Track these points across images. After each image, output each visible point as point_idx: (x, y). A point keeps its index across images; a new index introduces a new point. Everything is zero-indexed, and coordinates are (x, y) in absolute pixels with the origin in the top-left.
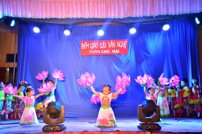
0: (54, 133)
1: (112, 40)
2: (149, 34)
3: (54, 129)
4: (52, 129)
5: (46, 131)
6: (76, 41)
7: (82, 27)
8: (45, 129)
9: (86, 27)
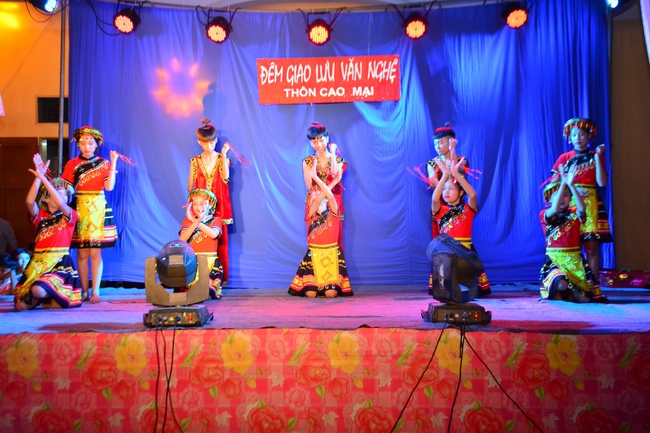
0: (178, 332)
1: (351, 55)
2: (463, 40)
3: (178, 319)
4: (172, 319)
5: (154, 326)
6: (245, 61)
7: (262, 15)
8: (152, 321)
9: (275, 16)
